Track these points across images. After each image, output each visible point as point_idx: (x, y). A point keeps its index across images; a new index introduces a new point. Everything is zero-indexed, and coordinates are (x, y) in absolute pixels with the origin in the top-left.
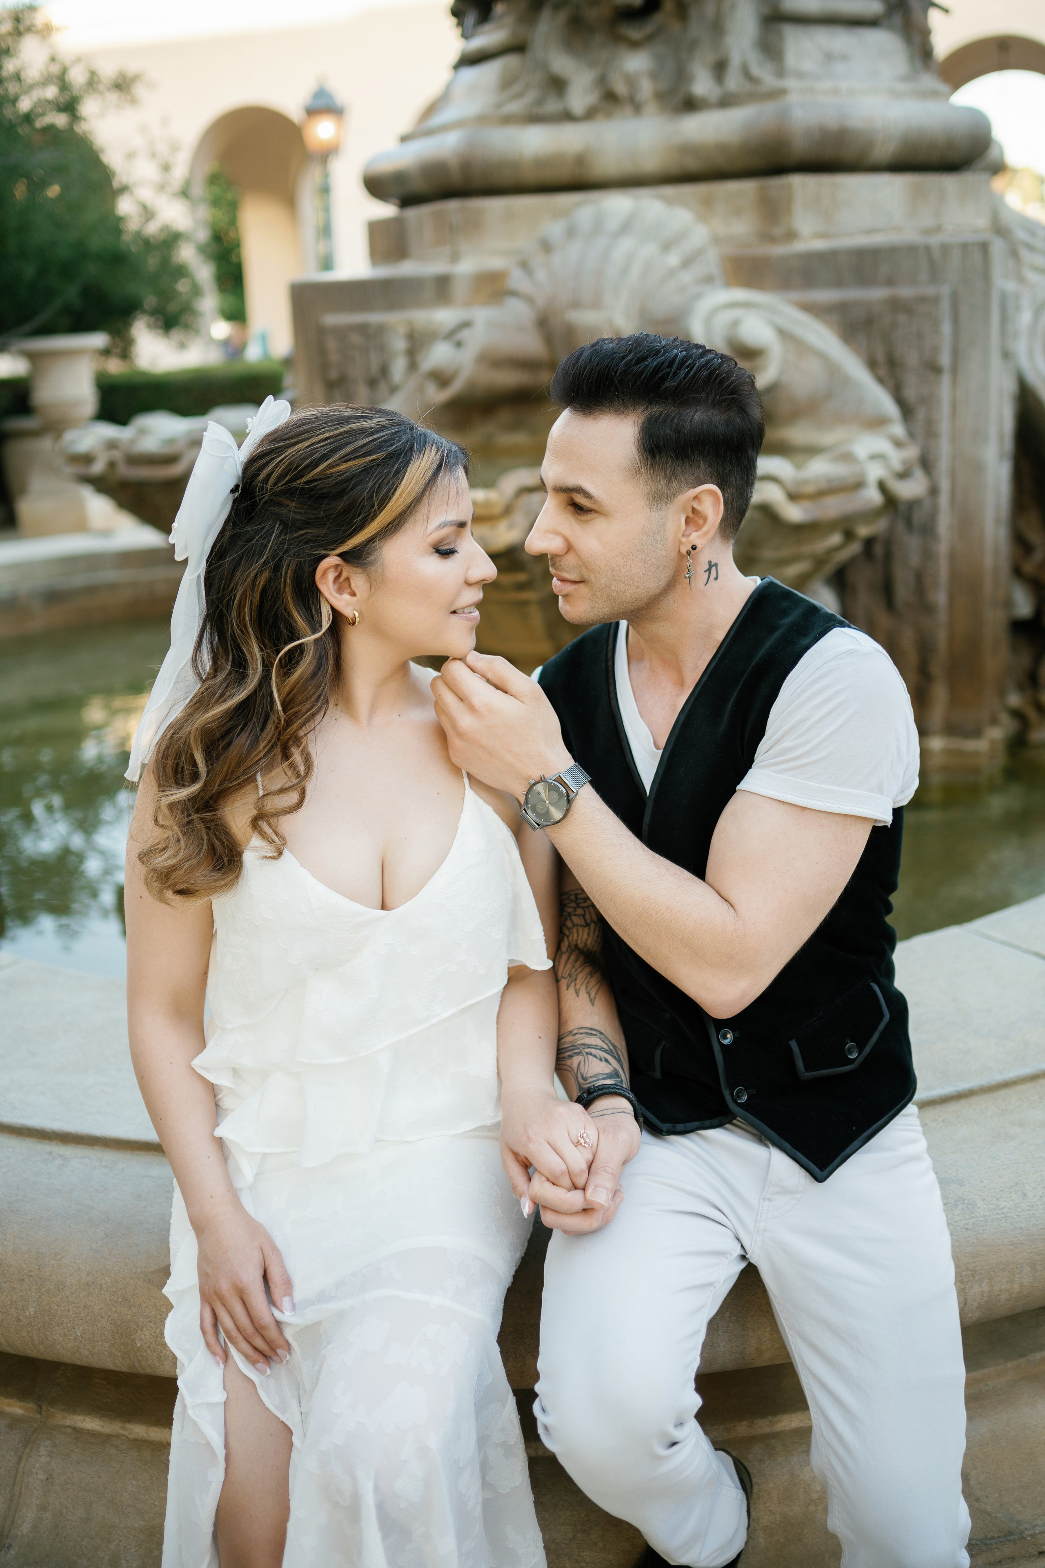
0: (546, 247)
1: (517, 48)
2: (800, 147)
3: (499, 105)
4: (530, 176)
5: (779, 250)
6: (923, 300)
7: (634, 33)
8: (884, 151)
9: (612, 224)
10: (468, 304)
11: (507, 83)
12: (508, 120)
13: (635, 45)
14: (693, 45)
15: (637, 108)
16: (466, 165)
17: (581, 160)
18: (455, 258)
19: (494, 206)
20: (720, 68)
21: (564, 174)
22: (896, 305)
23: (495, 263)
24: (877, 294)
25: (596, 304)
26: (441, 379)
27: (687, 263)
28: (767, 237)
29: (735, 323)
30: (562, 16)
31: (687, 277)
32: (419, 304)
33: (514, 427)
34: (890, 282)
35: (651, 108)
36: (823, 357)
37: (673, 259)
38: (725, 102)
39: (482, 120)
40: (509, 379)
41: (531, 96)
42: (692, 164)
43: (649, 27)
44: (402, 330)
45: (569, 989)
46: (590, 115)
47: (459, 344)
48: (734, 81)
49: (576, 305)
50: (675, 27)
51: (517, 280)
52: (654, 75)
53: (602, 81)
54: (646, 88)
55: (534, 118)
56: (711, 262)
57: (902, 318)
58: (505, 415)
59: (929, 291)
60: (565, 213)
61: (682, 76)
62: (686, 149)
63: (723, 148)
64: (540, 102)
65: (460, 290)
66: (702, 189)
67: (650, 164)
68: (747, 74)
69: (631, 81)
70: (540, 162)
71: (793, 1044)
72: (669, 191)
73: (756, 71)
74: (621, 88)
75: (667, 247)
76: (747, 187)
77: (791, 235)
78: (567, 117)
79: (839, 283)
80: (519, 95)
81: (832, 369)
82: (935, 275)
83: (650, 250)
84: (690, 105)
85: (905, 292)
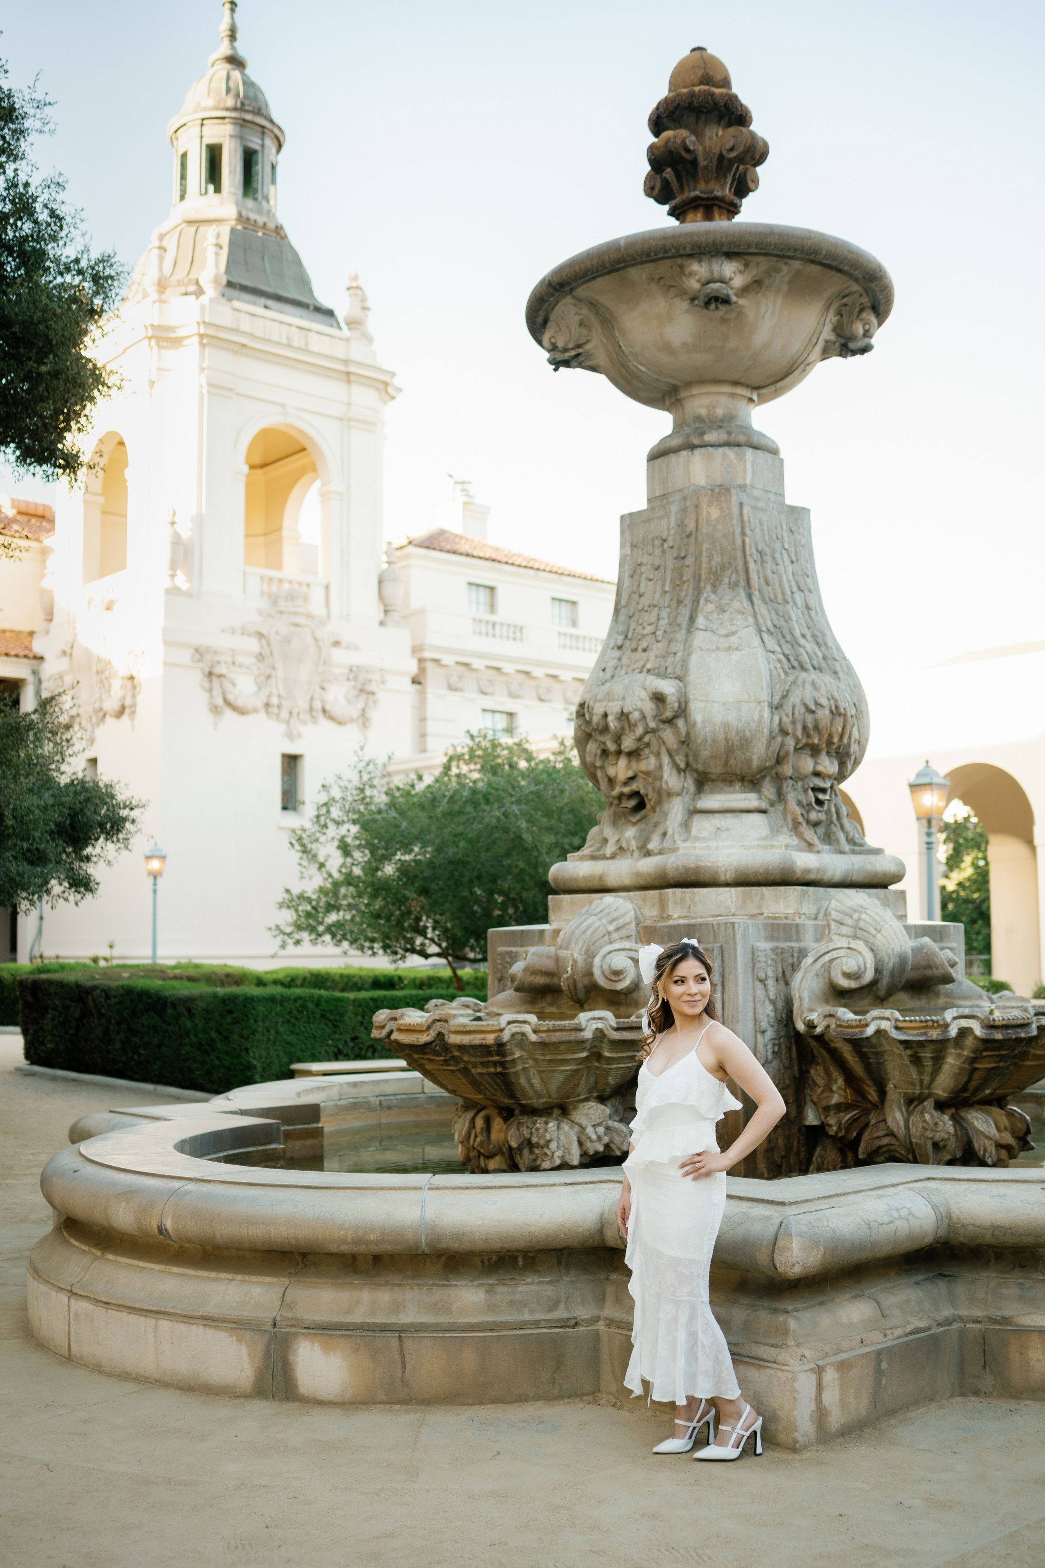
2: (672, 875)
4: (583, 885)
5: (660, 924)
7: (632, 819)
9: (600, 910)
13: (635, 824)
14: (656, 825)
15: (629, 854)
17: (601, 878)
20: (663, 836)
21: (596, 884)
27: (617, 929)
28: (662, 918)
30: (608, 811)
31: (615, 936)
35: (636, 854)
37: (611, 928)
38: (659, 852)
40: (541, 980)
42: (642, 882)
43: (638, 817)
46: (613, 857)
48: (667, 844)
50: (648, 817)
51: (562, 933)
52: (637, 839)
53: (620, 840)
54: (634, 844)
56: (630, 928)
60: (591, 903)
61: (647, 840)
62: (638, 874)
64: (599, 849)
65: (547, 937)
66: (643, 893)
67: (627, 881)
68: (673, 839)
69: (629, 841)
70: (585, 879)
72: (630, 894)
73: (677, 837)
74: (624, 845)
75: (612, 921)
76: (656, 894)
77: (669, 917)
78: (604, 857)
83: (603, 922)
84: (648, 854)
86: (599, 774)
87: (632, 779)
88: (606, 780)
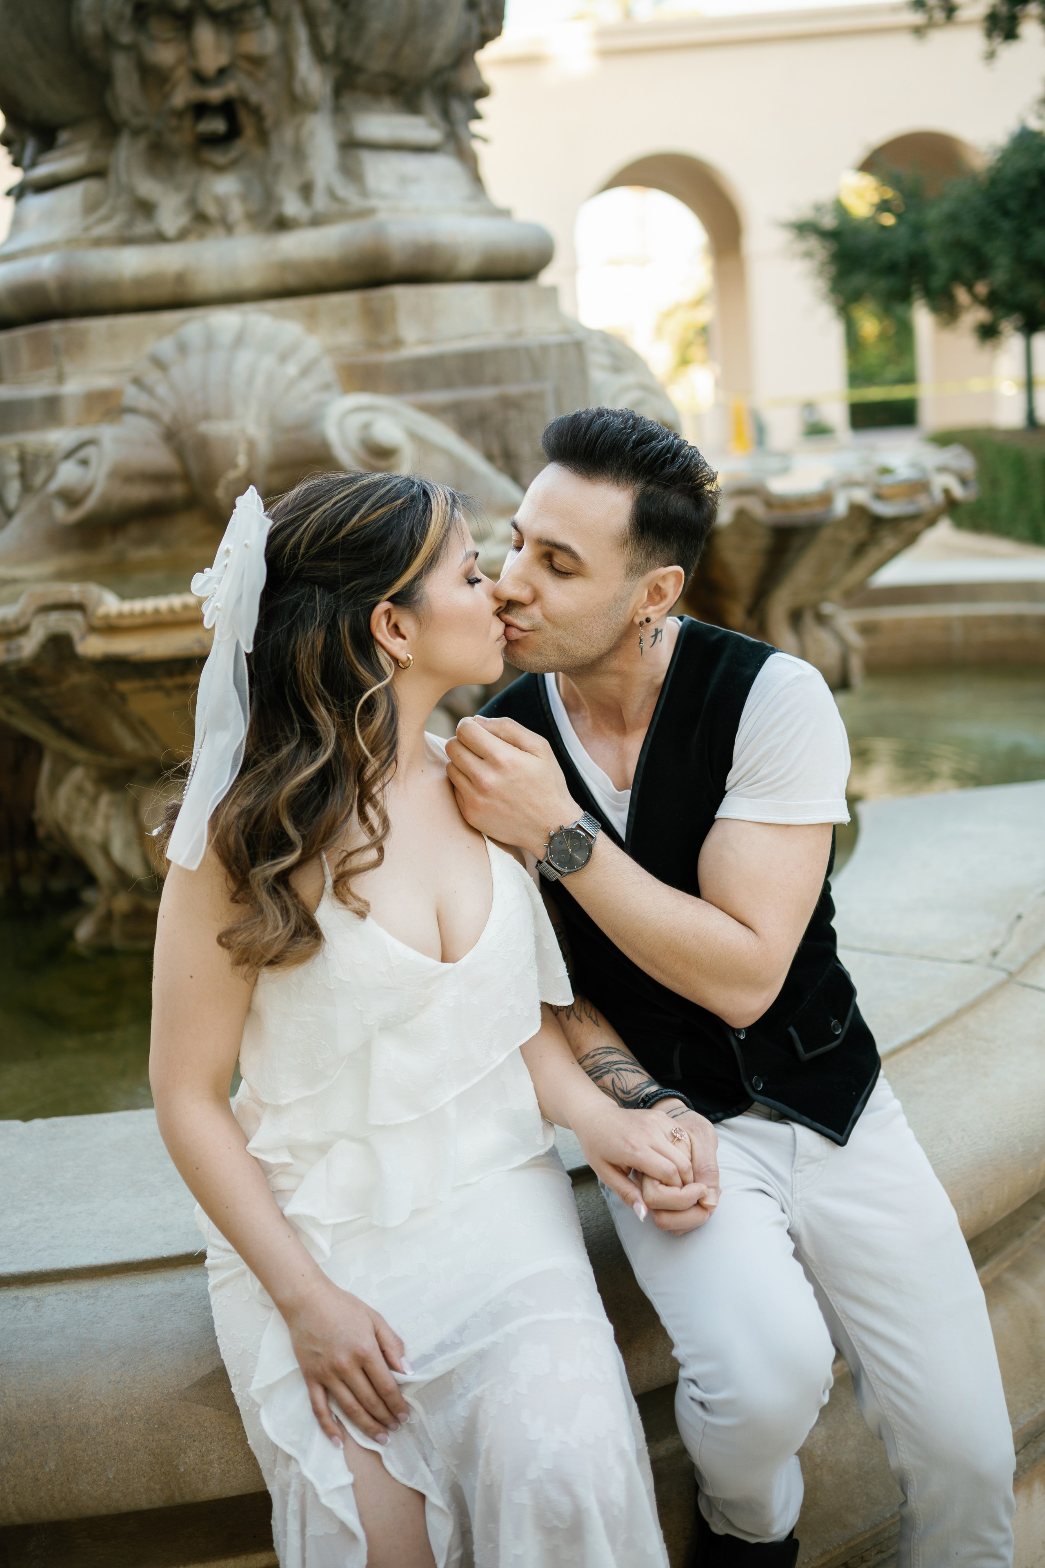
0: (159, 364)
1: (97, 173)
2: (398, 260)
3: (87, 229)
4: (130, 296)
5: (388, 357)
6: (529, 396)
7: (218, 157)
8: (468, 263)
9: (226, 338)
10: (79, 424)
11: (90, 207)
12: (99, 242)
13: (220, 169)
14: (278, 169)
15: (229, 229)
16: (65, 286)
17: (180, 278)
18: (60, 378)
19: (97, 326)
20: (306, 191)
21: (164, 293)
22: (507, 403)
23: (104, 382)
24: (486, 393)
25: (228, 414)
26: (71, 498)
27: (305, 372)
28: (374, 346)
29: (366, 426)
30: (142, 143)
31: (307, 385)
32: (28, 427)
33: (145, 541)
34: (496, 381)
35: (242, 228)
36: (447, 453)
37: (292, 369)
38: (316, 221)
39: (72, 243)
40: (141, 493)
41: (118, 220)
42: (292, 280)
43: (232, 153)
44: (14, 453)
45: (571, 1018)
46: (182, 236)
47: (84, 463)
48: (321, 202)
49: (207, 416)
50: (257, 152)
51: (132, 395)
52: (244, 198)
53: (192, 203)
54: (237, 210)
55: (125, 240)
56: (327, 370)
57: (512, 414)
58: (135, 531)
59: (534, 387)
60: (170, 330)
61: (270, 197)
62: (285, 266)
63: (323, 264)
64: (129, 224)
65: (70, 410)
66: (305, 303)
67: (251, 281)
68: (332, 194)
69: (221, 202)
70: (139, 282)
71: (792, 1030)
72: (273, 305)
74: (211, 210)
75: (283, 358)
76: (351, 300)
77: (397, 343)
78: (160, 238)
79: (449, 384)
80: (106, 219)
81: (458, 465)
82: (537, 372)
83: (268, 362)
84: (282, 224)
85: (513, 389)
86: (121, 64)
87: (222, 72)
88: (135, 77)
